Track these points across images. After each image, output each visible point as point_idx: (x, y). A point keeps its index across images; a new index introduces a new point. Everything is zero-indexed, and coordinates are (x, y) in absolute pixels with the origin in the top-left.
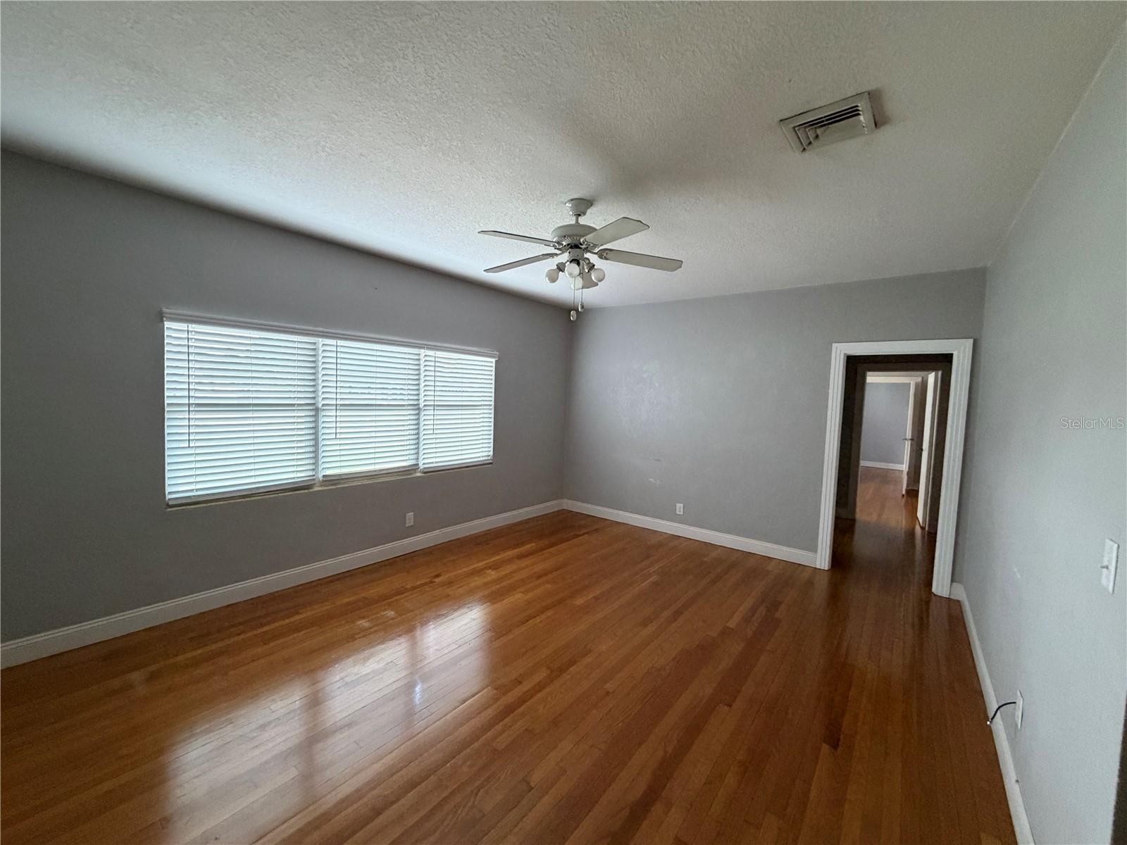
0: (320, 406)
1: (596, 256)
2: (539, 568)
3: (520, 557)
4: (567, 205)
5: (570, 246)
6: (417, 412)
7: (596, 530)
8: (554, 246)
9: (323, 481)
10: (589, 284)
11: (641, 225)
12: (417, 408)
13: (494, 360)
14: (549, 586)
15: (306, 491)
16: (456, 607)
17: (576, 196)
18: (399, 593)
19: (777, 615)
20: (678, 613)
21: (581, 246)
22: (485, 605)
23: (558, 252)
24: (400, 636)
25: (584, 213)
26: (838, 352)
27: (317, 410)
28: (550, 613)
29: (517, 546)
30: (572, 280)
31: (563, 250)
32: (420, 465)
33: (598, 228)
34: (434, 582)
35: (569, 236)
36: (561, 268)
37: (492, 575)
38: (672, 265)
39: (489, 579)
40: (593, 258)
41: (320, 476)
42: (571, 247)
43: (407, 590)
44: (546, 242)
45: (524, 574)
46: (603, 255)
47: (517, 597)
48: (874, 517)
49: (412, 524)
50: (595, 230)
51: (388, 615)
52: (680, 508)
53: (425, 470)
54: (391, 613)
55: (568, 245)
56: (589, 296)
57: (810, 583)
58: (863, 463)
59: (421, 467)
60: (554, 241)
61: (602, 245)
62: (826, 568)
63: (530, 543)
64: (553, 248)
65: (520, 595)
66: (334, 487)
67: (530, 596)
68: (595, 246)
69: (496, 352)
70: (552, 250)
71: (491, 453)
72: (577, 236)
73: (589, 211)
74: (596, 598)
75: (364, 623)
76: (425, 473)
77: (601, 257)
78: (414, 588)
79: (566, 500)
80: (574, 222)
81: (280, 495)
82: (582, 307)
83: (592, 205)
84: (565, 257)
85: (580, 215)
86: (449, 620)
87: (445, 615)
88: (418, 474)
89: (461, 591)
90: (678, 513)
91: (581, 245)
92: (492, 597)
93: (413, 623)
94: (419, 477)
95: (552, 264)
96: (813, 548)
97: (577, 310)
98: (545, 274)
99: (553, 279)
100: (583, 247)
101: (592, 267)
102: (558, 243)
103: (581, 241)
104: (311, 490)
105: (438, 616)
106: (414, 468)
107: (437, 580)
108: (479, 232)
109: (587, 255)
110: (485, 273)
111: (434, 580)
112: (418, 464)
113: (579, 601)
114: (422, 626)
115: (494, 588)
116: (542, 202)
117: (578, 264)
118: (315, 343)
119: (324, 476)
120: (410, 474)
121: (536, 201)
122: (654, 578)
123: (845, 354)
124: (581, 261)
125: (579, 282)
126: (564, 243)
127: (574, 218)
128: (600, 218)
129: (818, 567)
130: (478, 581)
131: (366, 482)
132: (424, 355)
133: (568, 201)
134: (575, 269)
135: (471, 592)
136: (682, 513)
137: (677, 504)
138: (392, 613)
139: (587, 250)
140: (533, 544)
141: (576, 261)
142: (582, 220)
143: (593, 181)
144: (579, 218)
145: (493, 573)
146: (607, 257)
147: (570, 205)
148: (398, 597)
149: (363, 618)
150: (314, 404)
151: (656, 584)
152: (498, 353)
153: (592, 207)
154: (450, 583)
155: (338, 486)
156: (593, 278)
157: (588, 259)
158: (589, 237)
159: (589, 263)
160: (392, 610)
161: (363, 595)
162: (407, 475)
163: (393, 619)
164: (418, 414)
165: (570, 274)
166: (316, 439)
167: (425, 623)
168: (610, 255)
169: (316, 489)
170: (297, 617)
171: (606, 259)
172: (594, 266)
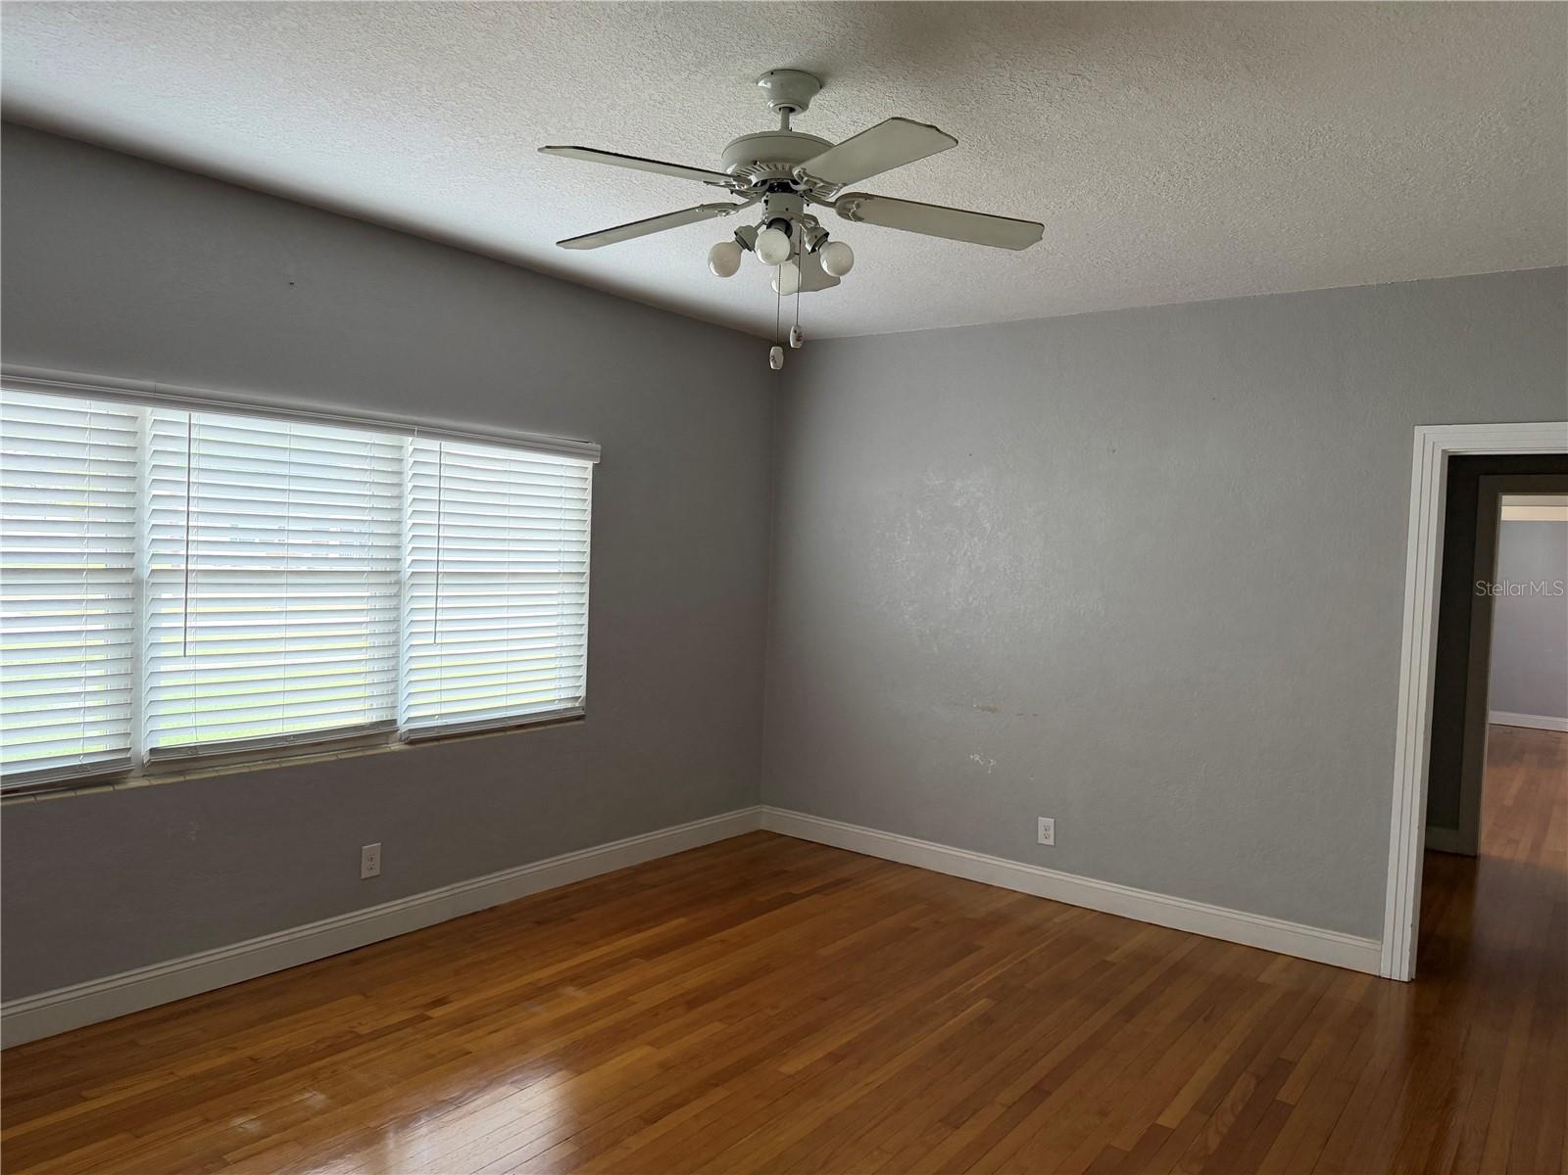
0: (146, 574)
1: (832, 211)
2: (694, 980)
3: (650, 953)
4: (761, 84)
5: (767, 186)
6: (393, 590)
7: (839, 884)
8: (728, 185)
9: (153, 764)
10: (813, 280)
11: (936, 137)
12: (392, 581)
13: (589, 464)
14: (716, 1027)
15: (110, 789)
16: (483, 1083)
17: (780, 65)
18: (336, 1046)
19: (1282, 1096)
20: (1039, 1092)
21: (794, 187)
22: (554, 1077)
23: (739, 200)
24: (339, 1155)
25: (804, 107)
26: (1429, 448)
27: (137, 584)
28: (719, 1094)
29: (638, 925)
30: (772, 270)
31: (751, 194)
32: (400, 723)
33: (835, 140)
34: (430, 1018)
35: (767, 161)
36: (745, 240)
37: (577, 998)
38: (1016, 233)
39: (572, 1008)
40: (826, 217)
41: (144, 750)
42: (771, 189)
43: (358, 1039)
44: (709, 176)
45: (658, 994)
46: (852, 207)
47: (635, 1058)
48: (1521, 854)
49: (376, 872)
50: (828, 146)
51: (310, 1102)
52: (1046, 829)
53: (413, 737)
54: (317, 1099)
55: (764, 182)
56: (817, 309)
57: (1363, 1015)
58: (1495, 717)
59: (403, 727)
60: (729, 171)
61: (845, 185)
62: (1405, 978)
63: (677, 917)
64: (727, 190)
65: (647, 1049)
66: (181, 779)
67: (667, 1053)
68: (829, 186)
69: (593, 445)
70: (723, 196)
71: (582, 693)
72: (785, 160)
73: (815, 101)
74: (835, 1057)
75: (246, 1124)
76: (412, 742)
77: (844, 213)
78: (375, 1035)
79: (766, 809)
80: (776, 127)
81: (39, 798)
82: (798, 339)
83: (821, 88)
84: (755, 213)
85: (792, 110)
86: (464, 1116)
87: (456, 1103)
88: (396, 747)
89: (496, 1039)
90: (1041, 840)
91: (796, 183)
92: (574, 1057)
93: (372, 1124)
94: (394, 753)
95: (724, 229)
96: (1371, 927)
97: (784, 343)
98: (707, 255)
99: (726, 265)
100: (801, 187)
101: (821, 238)
102: (737, 177)
103: (795, 172)
104: (117, 787)
105: (440, 1106)
106: (384, 729)
107: (437, 1013)
108: (540, 150)
109: (812, 209)
110: (561, 249)
111: (429, 1013)
112: (394, 721)
113: (792, 1066)
114: (396, 1132)
115: (579, 1034)
116: (700, 77)
117: (788, 231)
118: (135, 418)
119: (153, 751)
120: (371, 747)
121: (684, 75)
122: (982, 1004)
123: (1443, 451)
124: (793, 223)
125: (792, 274)
126: (754, 179)
127: (779, 117)
128: (843, 118)
129: (1385, 974)
130: (543, 1014)
131: (260, 766)
132: (411, 449)
133: (763, 76)
134: (777, 242)
135: (522, 1043)
136: (1051, 842)
137: (1040, 818)
138: (321, 1097)
139: (810, 195)
140: (682, 920)
141: (781, 223)
142: (800, 123)
143: (822, 27)
144: (792, 117)
145: (580, 993)
146: (860, 213)
147: (769, 85)
148: (335, 1058)
149: (244, 1110)
150: (130, 570)
151: (986, 1019)
152: (599, 447)
153: (821, 91)
154: (467, 1021)
155: (188, 778)
156: (825, 266)
157: (814, 219)
158: (814, 165)
159: (817, 228)
160: (323, 1091)
161: (249, 1052)
162: (364, 748)
163: (322, 1112)
164: (397, 596)
165: (767, 256)
166: (135, 659)
167: (407, 1122)
168: (867, 207)
169: (133, 784)
170: (80, 1109)
171: (859, 219)
172: (827, 234)
